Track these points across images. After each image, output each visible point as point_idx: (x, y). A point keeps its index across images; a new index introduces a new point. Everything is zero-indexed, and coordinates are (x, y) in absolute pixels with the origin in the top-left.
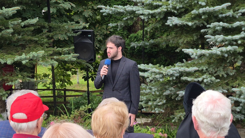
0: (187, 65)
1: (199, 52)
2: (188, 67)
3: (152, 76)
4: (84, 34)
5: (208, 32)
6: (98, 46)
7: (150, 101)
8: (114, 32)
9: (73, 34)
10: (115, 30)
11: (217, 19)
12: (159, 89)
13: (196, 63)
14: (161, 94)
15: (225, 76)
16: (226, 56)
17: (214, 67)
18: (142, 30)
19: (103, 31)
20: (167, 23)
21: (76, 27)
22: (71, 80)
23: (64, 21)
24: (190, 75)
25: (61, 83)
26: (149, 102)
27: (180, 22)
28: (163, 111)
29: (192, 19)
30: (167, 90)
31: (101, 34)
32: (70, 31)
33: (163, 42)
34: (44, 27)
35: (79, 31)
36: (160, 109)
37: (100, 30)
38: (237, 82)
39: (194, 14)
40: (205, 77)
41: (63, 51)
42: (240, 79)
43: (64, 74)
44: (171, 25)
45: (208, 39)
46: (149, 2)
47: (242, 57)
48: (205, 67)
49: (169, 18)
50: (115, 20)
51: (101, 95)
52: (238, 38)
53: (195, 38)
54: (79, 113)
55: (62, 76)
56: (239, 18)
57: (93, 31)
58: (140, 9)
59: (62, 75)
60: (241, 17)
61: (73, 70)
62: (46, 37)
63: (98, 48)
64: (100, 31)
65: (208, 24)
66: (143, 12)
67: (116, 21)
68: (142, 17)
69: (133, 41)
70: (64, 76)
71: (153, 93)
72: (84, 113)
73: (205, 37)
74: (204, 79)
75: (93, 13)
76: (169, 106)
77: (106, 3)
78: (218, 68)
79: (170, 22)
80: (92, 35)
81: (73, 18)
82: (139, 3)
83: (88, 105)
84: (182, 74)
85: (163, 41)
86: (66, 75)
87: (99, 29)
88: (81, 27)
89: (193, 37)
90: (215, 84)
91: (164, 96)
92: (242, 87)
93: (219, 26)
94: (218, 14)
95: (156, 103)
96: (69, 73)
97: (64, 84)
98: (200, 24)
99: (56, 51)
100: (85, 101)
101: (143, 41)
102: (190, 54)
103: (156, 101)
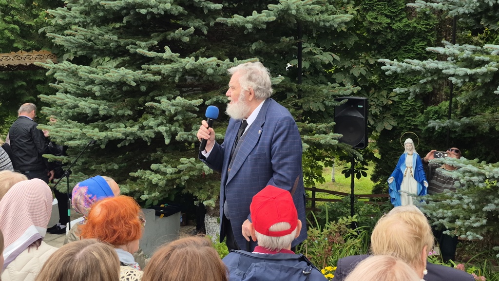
3: (465, 177)
4: (352, 104)
6: (372, 123)
7: (458, 218)
8: (399, 102)
9: (334, 102)
10: (401, 99)
12: (477, 199)
14: (479, 209)
18: (449, 102)
19: (382, 99)
20: (497, 90)
21: (341, 91)
22: (323, 175)
23: (319, 81)
25: (307, 178)
26: (457, 220)
28: (481, 238)
30: (490, 202)
31: (378, 105)
32: (330, 98)
33: (486, 122)
34: (290, 90)
35: (344, 99)
36: (475, 234)
37: (376, 98)
43: (312, 165)
46: (466, 55)
50: (403, 82)
51: (373, 202)
54: (337, 227)
57: (366, 100)
58: (451, 66)
59: (309, 166)
61: (328, 159)
62: (293, 105)
63: (372, 126)
64: (376, 100)
66: (455, 71)
67: (404, 85)
68: (453, 80)
69: (431, 117)
70: (312, 167)
71: (465, 206)
72: (346, 228)
75: (367, 70)
76: (491, 229)
77: (389, 55)
80: (365, 105)
81: (334, 77)
82: (449, 57)
83: (352, 217)
85: (485, 120)
86: (316, 167)
87: (375, 96)
88: (349, 92)
91: (483, 212)
95: (469, 224)
96: (320, 163)
97: (312, 180)
99: (307, 128)
100: (346, 209)
101: (449, 118)
103: (469, 219)
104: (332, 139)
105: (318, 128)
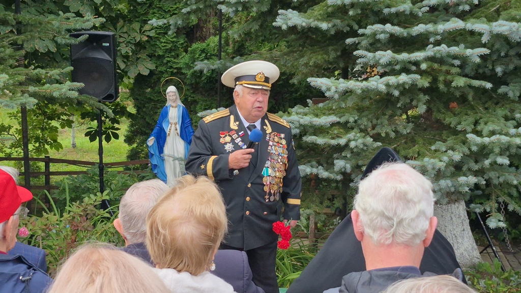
0: (316, 111)
1: (342, 85)
2: (317, 116)
4: (94, 41)
5: (359, 43)
6: (122, 66)
8: (157, 37)
9: (69, 39)
10: (159, 34)
11: (379, 17)
13: (334, 108)
15: (393, 135)
16: (397, 95)
17: (370, 116)
18: (218, 37)
19: (133, 35)
20: (276, 21)
21: (77, 26)
22: (59, 140)
23: (46, 10)
24: (321, 133)
25: (37, 145)
27: (303, 21)
29: (328, 17)
31: (129, 42)
32: (63, 33)
35: (83, 34)
37: (126, 32)
38: (416, 148)
39: (333, 6)
40: (352, 138)
41: (47, 76)
42: (421, 141)
43: (43, 126)
44: (284, 27)
45: (361, 58)
47: (427, 97)
48: (352, 117)
49: (280, 11)
50: (160, 12)
51: (128, 172)
52: (422, 58)
53: (332, 55)
54: (82, 209)
55: (40, 131)
56: (423, 18)
57: (113, 36)
59: (39, 128)
60: (428, 14)
61: (65, 118)
62: (10, 44)
63: (123, 71)
64: (126, 36)
65: (360, 27)
67: (161, 15)
68: (224, 9)
69: (198, 58)
70: (43, 129)
72: (94, 209)
73: (355, 53)
74: (349, 141)
78: (377, 119)
79: (282, 21)
80: (112, 42)
81: (66, 3)
83: (102, 194)
84: (305, 130)
86: (49, 128)
87: (125, 30)
88: (89, 25)
89: (327, 53)
90: (371, 151)
92: (426, 159)
93: (383, 32)
94: (383, 7)
96: (54, 123)
97: (44, 147)
98: (344, 28)
99: (34, 75)
100: (94, 184)
101: (220, 59)
102: (324, 89)
104: (70, 90)
105: (49, 75)
